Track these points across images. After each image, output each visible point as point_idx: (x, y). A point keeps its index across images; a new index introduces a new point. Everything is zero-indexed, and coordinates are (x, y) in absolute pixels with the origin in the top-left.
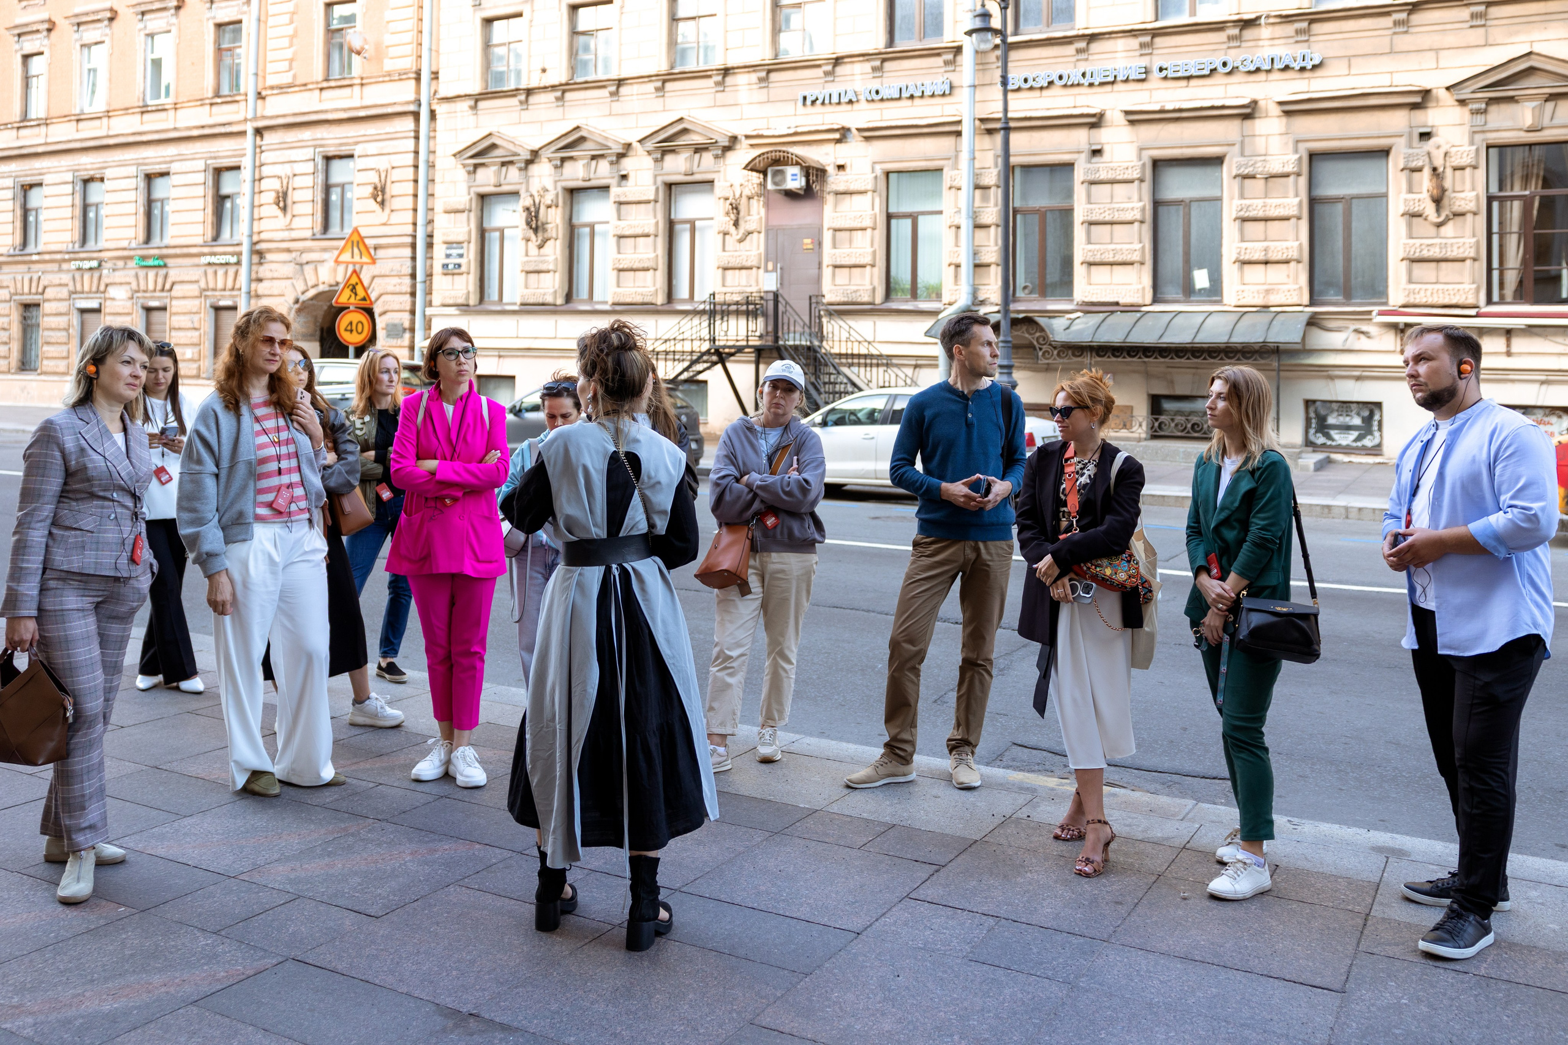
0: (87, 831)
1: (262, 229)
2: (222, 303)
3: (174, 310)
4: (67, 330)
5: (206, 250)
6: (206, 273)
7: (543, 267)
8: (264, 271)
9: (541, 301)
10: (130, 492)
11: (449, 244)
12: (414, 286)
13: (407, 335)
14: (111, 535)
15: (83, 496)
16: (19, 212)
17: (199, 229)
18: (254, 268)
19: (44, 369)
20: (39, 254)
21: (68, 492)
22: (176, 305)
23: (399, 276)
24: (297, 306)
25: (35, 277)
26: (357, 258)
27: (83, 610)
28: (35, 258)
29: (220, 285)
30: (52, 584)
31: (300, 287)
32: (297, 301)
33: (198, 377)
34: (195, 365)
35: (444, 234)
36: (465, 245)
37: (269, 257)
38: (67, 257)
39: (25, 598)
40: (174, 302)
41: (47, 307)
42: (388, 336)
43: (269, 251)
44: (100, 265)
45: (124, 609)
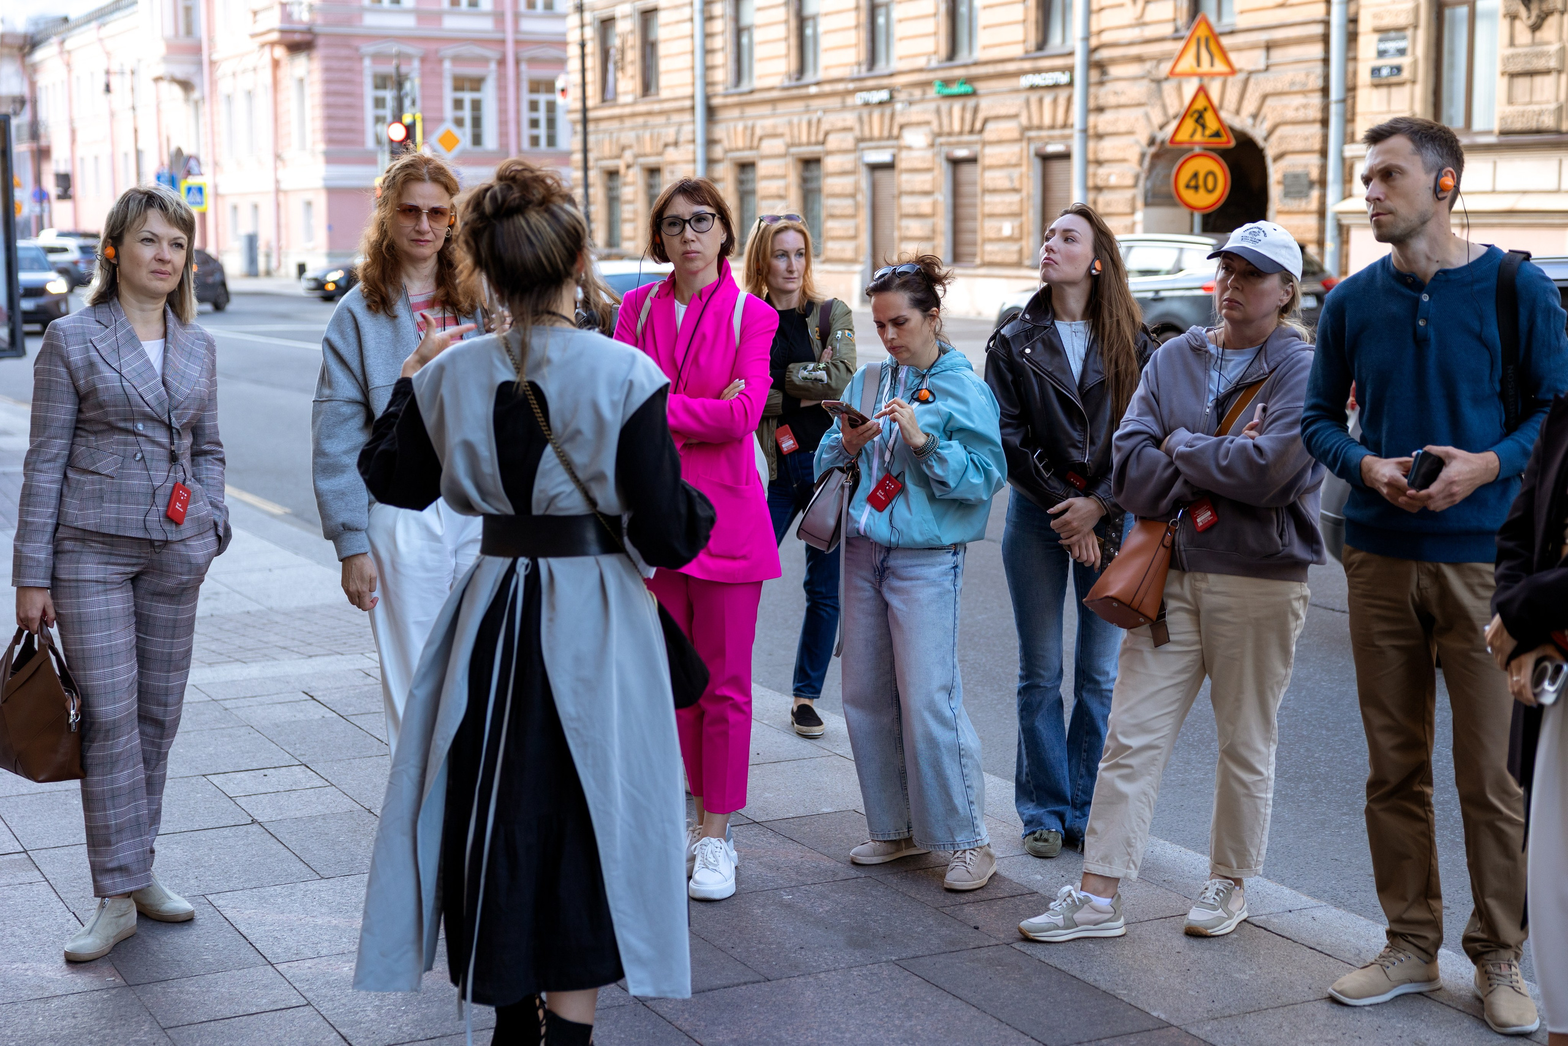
0: (117, 874)
1: (1103, 25)
2: (1052, 148)
3: (988, 161)
4: (853, 196)
5: (1027, 65)
6: (1028, 102)
7: (1540, 64)
8: (1106, 95)
9: (1534, 125)
10: (162, 422)
11: (1383, 32)
12: (1326, 109)
13: (1315, 193)
14: (137, 482)
15: (101, 427)
16: (793, 23)
17: (1018, 33)
18: (1093, 90)
19: (829, 254)
20: (818, 84)
21: (84, 421)
22: (991, 155)
23: (1304, 93)
24: (1153, 150)
25: (814, 121)
26: (1205, 66)
27: (105, 583)
28: (813, 90)
29: (1047, 120)
30: (68, 545)
31: (1157, 118)
32: (1152, 142)
33: (1019, 264)
34: (1015, 247)
35: (1376, 16)
36: (1409, 33)
37: (1114, 71)
38: (851, 86)
39: (30, 563)
40: (988, 150)
41: (831, 163)
42: (1287, 194)
43: (1113, 61)
44: (892, 97)
45: (170, 583)
